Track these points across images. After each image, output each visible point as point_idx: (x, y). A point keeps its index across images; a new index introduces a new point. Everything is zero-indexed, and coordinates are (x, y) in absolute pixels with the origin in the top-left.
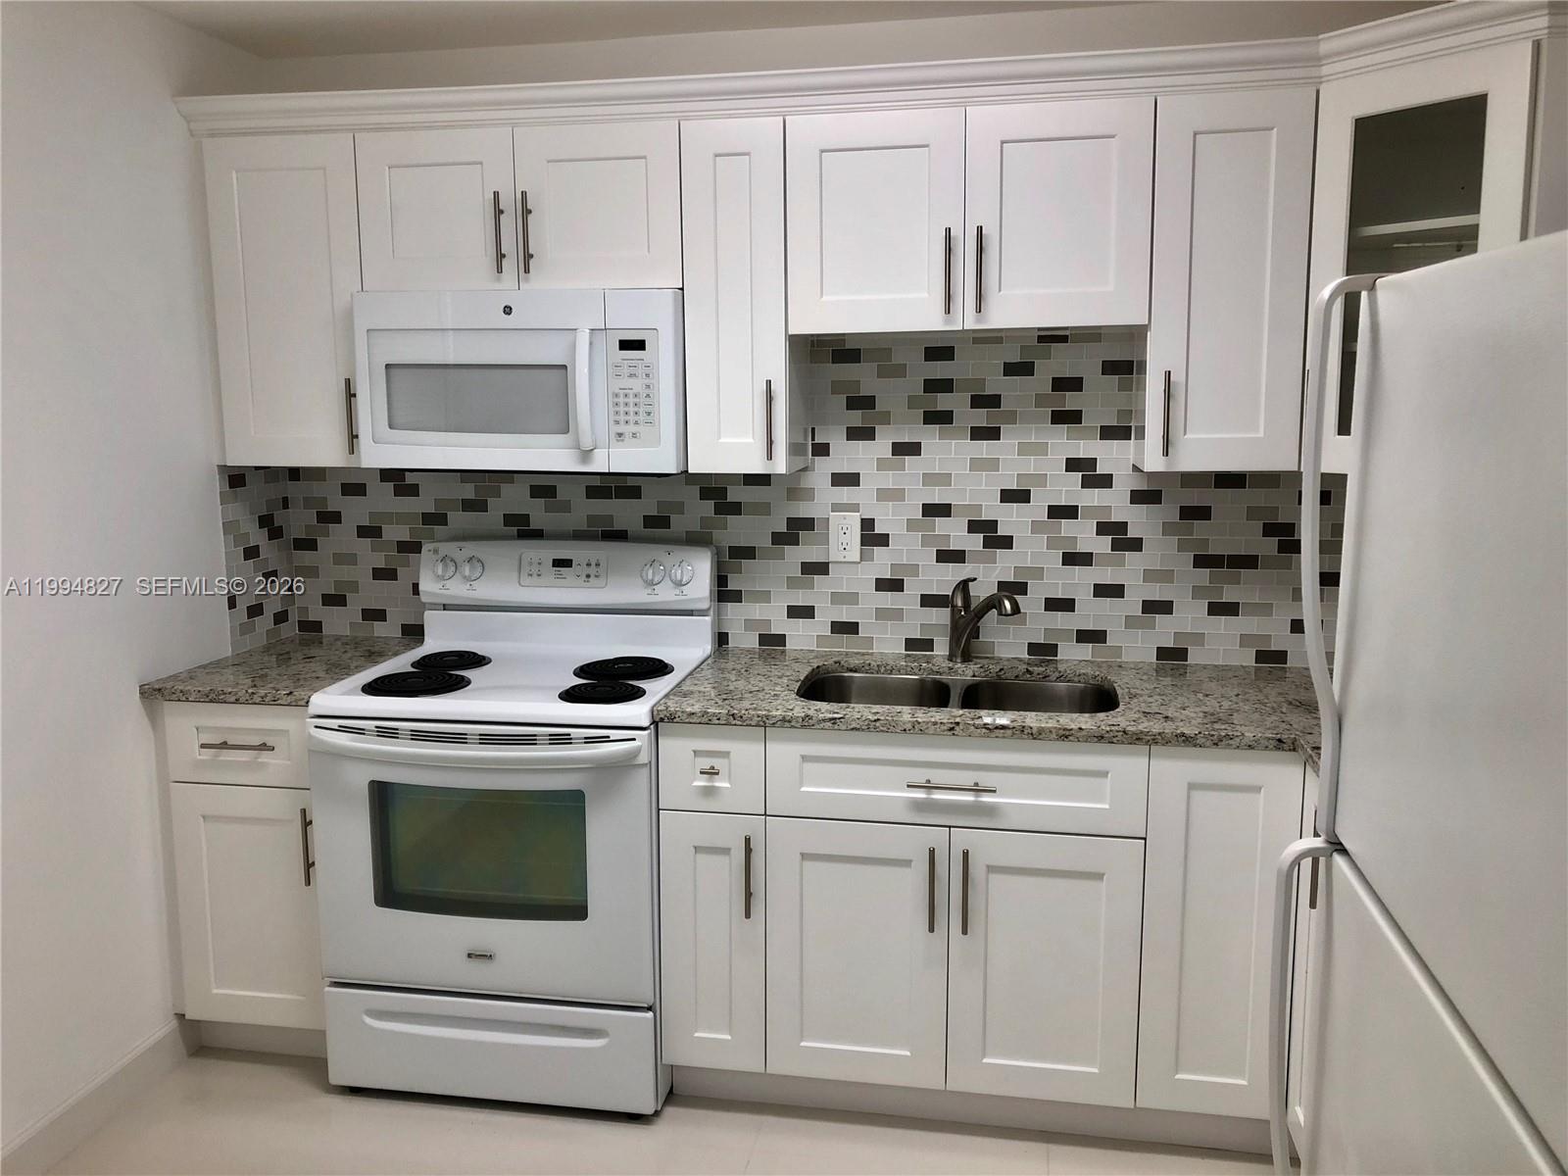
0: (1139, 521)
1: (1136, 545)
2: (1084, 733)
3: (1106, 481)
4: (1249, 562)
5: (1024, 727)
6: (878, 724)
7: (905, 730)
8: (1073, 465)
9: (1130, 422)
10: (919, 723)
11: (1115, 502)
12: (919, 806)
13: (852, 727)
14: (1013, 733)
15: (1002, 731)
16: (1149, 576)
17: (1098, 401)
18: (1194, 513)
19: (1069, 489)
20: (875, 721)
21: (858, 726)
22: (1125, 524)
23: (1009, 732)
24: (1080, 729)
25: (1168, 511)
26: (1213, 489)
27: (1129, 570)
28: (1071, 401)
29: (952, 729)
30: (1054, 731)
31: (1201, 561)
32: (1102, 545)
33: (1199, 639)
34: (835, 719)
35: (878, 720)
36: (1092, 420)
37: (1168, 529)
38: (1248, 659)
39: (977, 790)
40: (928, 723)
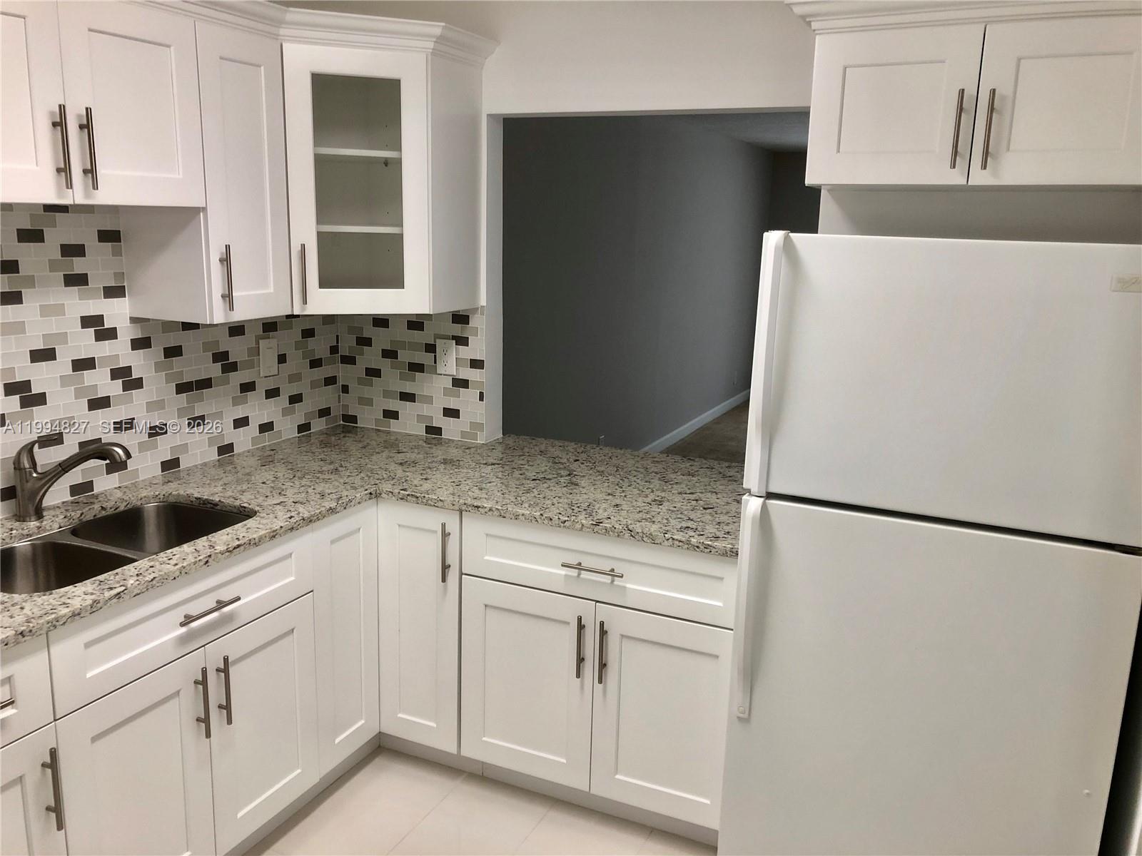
0: (140, 363)
1: (138, 383)
2: (283, 529)
3: (111, 334)
4: (206, 384)
5: (250, 540)
6: (154, 582)
7: (175, 578)
8: (87, 322)
9: (124, 283)
10: (184, 567)
11: (120, 351)
12: (183, 640)
13: (134, 594)
14: (245, 548)
15: (238, 549)
16: (151, 406)
17: (97, 263)
18: (173, 352)
19: (85, 343)
20: (152, 580)
21: (139, 592)
22: (130, 368)
23: (242, 548)
24: (281, 527)
25: (156, 352)
26: (181, 332)
27: (136, 406)
28: (79, 265)
29: (207, 562)
30: (267, 535)
31: (182, 388)
32: (114, 388)
33: (184, 448)
34: (119, 594)
35: (154, 578)
36: (97, 283)
37: (158, 367)
38: (213, 455)
39: (221, 604)
40: (190, 565)
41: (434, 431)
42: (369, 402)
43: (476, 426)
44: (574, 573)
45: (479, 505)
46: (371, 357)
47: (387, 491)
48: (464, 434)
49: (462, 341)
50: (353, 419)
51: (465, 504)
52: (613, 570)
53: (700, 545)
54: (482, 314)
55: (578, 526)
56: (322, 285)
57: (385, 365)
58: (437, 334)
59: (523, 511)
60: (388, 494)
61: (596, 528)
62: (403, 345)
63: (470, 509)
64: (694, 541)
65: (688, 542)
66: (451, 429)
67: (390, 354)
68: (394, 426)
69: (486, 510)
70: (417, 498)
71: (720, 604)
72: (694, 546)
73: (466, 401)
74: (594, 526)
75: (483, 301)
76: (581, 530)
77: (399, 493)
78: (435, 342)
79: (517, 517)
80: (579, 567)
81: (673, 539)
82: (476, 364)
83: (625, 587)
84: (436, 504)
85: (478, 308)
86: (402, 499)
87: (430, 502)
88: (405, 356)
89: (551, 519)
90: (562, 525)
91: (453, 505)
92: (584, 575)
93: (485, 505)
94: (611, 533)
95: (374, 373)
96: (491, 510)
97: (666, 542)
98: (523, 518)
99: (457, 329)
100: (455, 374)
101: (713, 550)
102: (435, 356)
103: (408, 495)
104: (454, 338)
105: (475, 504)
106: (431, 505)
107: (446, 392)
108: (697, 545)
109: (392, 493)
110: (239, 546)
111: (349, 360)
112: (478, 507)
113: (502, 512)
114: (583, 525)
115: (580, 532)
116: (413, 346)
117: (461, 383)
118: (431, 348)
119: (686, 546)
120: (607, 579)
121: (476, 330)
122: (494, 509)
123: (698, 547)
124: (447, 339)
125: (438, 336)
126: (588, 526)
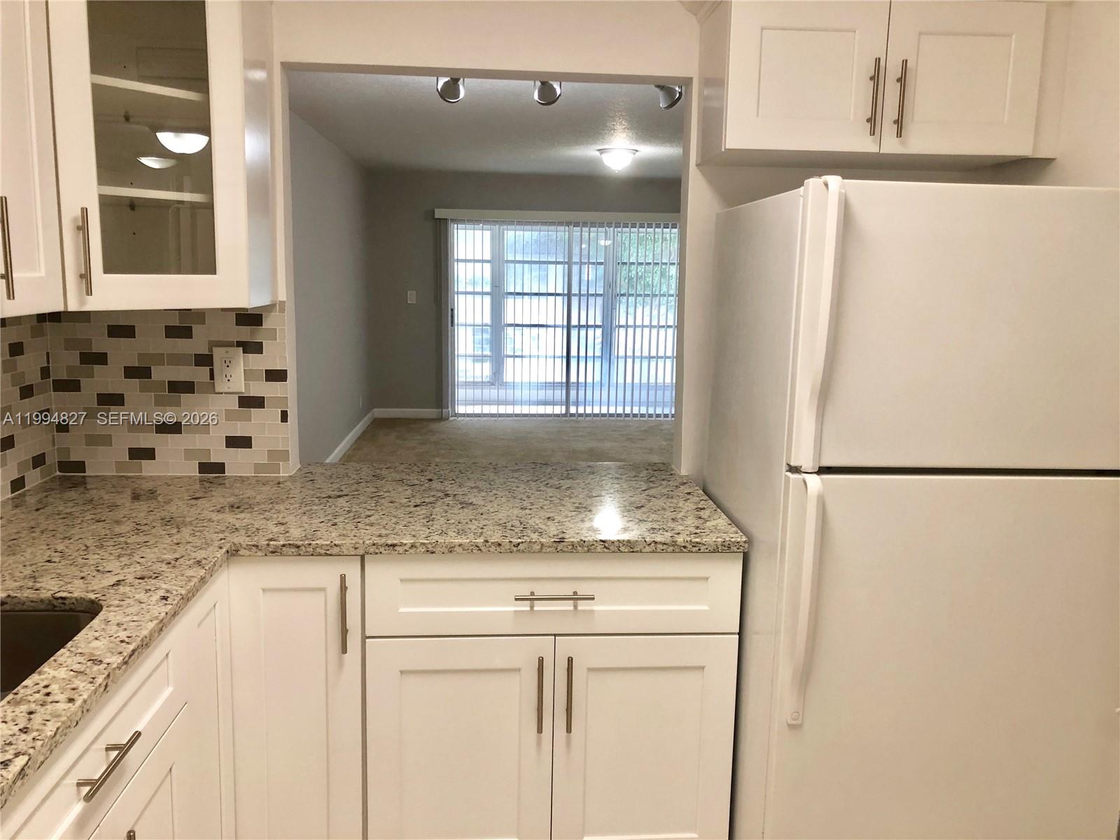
2: (168, 616)
29: (106, 686)
41: (212, 469)
42: (106, 440)
43: (279, 455)
44: (525, 607)
45: (395, 542)
46: (108, 378)
47: (247, 545)
48: (258, 468)
49: (253, 348)
50: (80, 466)
51: (374, 545)
52: (575, 593)
53: (687, 545)
54: (282, 310)
55: (537, 547)
56: (107, 270)
57: (131, 388)
58: (212, 341)
59: (460, 541)
60: (250, 550)
61: (560, 547)
62: (160, 359)
63: (382, 550)
64: (680, 540)
65: (674, 544)
66: (237, 463)
67: (138, 372)
68: (148, 468)
69: (406, 548)
70: (298, 547)
71: (706, 608)
72: (681, 547)
73: (259, 424)
74: (558, 543)
75: (282, 295)
76: (540, 551)
77: (268, 545)
78: (211, 350)
79: (451, 549)
80: (532, 599)
81: (656, 543)
82: (276, 376)
83: (592, 611)
84: (329, 553)
85: (276, 304)
86: (272, 552)
87: (318, 550)
88: (162, 374)
89: (500, 545)
90: (515, 549)
91: (356, 548)
92: (539, 606)
93: (405, 542)
94: (579, 548)
95: (112, 400)
96: (413, 546)
97: (647, 547)
98: (459, 550)
99: (245, 333)
100: (244, 391)
101: (703, 548)
102: (212, 372)
103: (284, 546)
104: (239, 344)
105: (390, 542)
106: (320, 555)
107: (230, 415)
108: (684, 545)
109: (257, 546)
110: (134, 651)
111: (72, 386)
112: (394, 545)
113: (429, 546)
114: (542, 545)
115: (539, 554)
116: (176, 360)
117: (250, 402)
118: (205, 360)
119: (671, 548)
120: (568, 606)
121: (273, 334)
122: (418, 545)
123: (685, 547)
124: (231, 346)
125: (214, 344)
126: (550, 544)
